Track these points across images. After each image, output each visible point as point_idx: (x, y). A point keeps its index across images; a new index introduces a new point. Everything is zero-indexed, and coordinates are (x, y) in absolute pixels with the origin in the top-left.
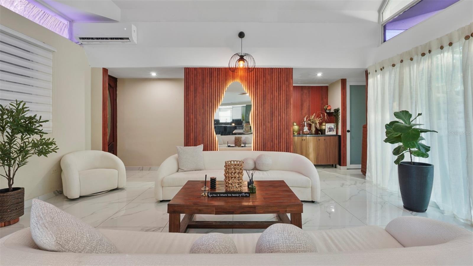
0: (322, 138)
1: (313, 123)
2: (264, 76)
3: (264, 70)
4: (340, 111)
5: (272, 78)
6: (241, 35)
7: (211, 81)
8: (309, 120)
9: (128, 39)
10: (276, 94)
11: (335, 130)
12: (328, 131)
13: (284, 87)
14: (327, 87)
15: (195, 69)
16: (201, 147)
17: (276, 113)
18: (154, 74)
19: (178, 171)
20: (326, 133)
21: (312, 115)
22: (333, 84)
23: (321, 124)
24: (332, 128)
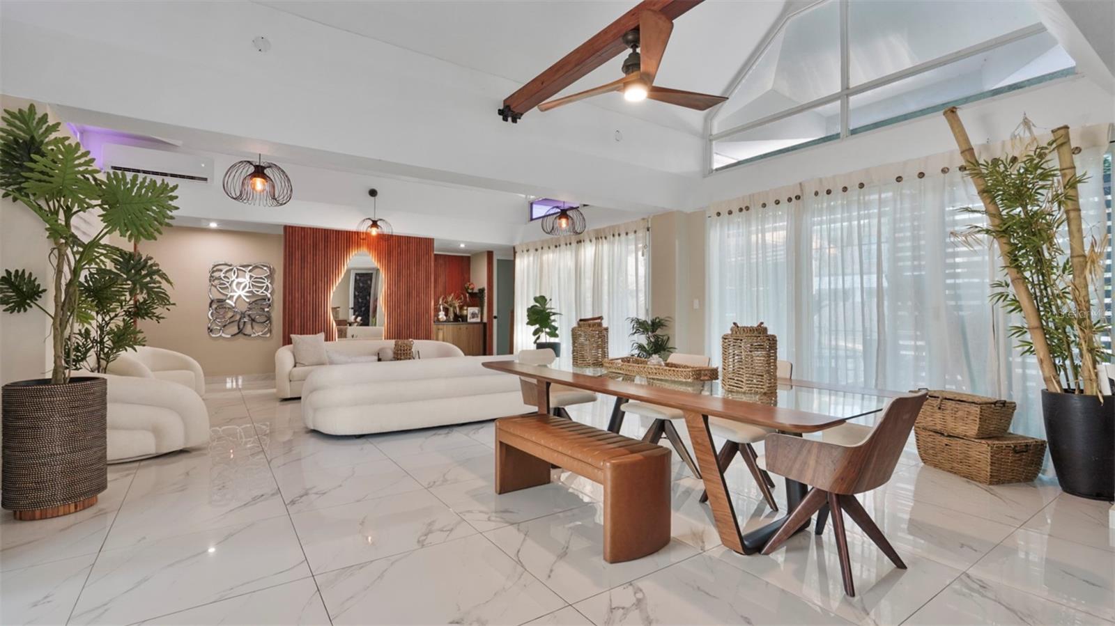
0: (463, 326)
1: (451, 306)
2: (399, 246)
3: (399, 238)
4: (486, 291)
5: (408, 250)
6: (373, 193)
7: (326, 247)
8: (446, 302)
9: (205, 179)
10: (414, 269)
11: (479, 316)
12: (470, 318)
13: (423, 262)
14: (469, 257)
15: (303, 229)
16: (322, 336)
17: (414, 293)
18: (213, 225)
19: (295, 366)
20: (469, 320)
21: (450, 295)
22: (478, 254)
23: (461, 308)
24: (476, 314)
